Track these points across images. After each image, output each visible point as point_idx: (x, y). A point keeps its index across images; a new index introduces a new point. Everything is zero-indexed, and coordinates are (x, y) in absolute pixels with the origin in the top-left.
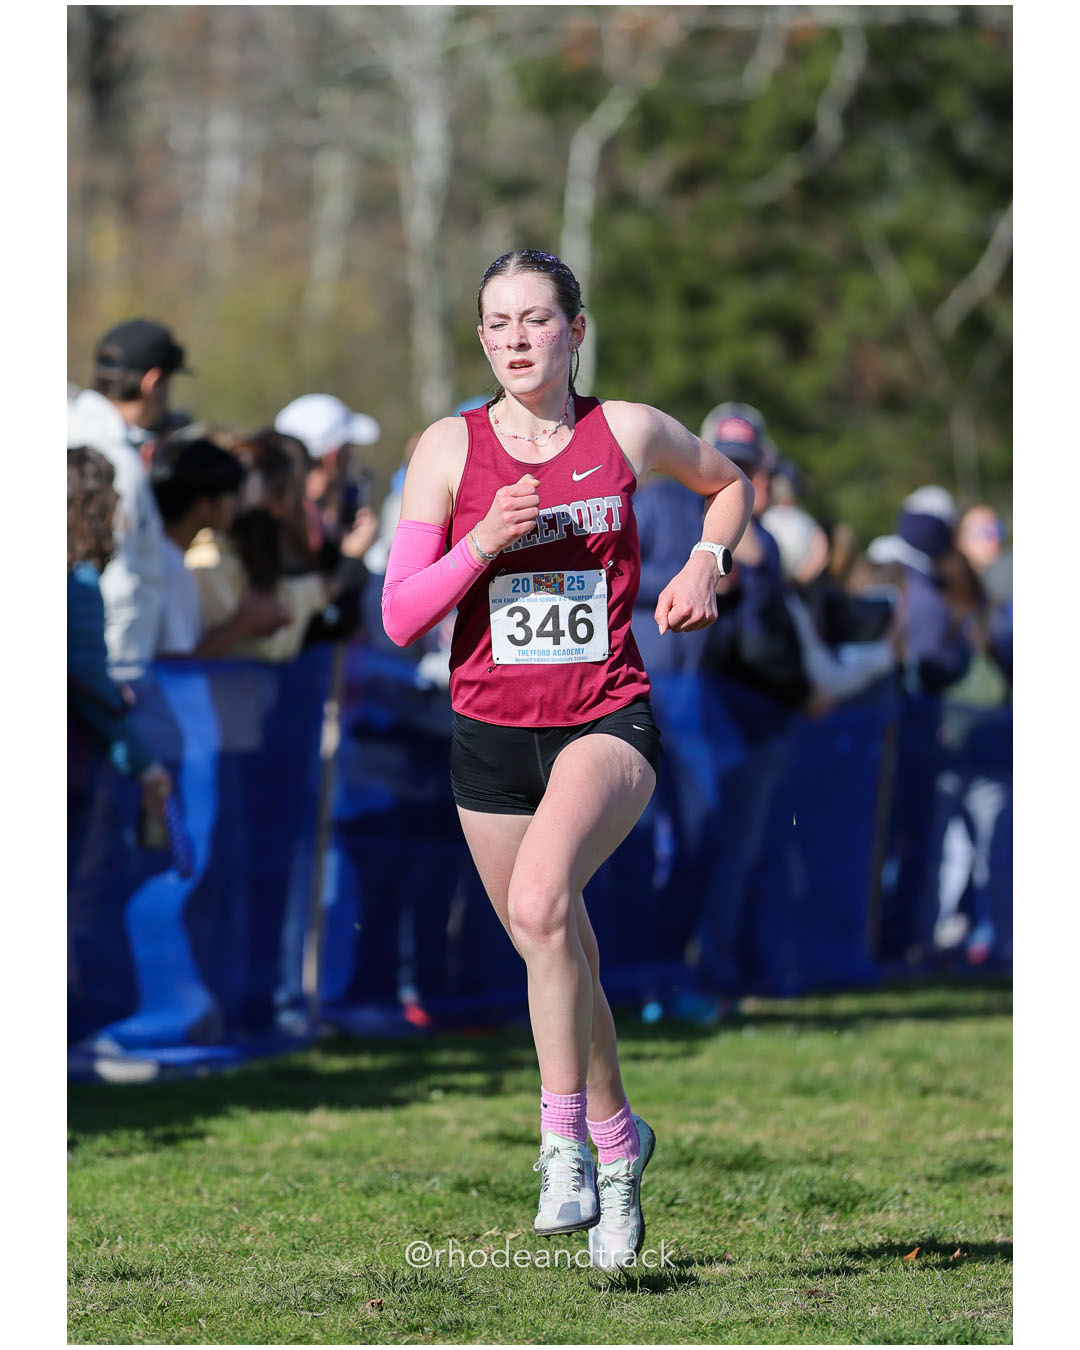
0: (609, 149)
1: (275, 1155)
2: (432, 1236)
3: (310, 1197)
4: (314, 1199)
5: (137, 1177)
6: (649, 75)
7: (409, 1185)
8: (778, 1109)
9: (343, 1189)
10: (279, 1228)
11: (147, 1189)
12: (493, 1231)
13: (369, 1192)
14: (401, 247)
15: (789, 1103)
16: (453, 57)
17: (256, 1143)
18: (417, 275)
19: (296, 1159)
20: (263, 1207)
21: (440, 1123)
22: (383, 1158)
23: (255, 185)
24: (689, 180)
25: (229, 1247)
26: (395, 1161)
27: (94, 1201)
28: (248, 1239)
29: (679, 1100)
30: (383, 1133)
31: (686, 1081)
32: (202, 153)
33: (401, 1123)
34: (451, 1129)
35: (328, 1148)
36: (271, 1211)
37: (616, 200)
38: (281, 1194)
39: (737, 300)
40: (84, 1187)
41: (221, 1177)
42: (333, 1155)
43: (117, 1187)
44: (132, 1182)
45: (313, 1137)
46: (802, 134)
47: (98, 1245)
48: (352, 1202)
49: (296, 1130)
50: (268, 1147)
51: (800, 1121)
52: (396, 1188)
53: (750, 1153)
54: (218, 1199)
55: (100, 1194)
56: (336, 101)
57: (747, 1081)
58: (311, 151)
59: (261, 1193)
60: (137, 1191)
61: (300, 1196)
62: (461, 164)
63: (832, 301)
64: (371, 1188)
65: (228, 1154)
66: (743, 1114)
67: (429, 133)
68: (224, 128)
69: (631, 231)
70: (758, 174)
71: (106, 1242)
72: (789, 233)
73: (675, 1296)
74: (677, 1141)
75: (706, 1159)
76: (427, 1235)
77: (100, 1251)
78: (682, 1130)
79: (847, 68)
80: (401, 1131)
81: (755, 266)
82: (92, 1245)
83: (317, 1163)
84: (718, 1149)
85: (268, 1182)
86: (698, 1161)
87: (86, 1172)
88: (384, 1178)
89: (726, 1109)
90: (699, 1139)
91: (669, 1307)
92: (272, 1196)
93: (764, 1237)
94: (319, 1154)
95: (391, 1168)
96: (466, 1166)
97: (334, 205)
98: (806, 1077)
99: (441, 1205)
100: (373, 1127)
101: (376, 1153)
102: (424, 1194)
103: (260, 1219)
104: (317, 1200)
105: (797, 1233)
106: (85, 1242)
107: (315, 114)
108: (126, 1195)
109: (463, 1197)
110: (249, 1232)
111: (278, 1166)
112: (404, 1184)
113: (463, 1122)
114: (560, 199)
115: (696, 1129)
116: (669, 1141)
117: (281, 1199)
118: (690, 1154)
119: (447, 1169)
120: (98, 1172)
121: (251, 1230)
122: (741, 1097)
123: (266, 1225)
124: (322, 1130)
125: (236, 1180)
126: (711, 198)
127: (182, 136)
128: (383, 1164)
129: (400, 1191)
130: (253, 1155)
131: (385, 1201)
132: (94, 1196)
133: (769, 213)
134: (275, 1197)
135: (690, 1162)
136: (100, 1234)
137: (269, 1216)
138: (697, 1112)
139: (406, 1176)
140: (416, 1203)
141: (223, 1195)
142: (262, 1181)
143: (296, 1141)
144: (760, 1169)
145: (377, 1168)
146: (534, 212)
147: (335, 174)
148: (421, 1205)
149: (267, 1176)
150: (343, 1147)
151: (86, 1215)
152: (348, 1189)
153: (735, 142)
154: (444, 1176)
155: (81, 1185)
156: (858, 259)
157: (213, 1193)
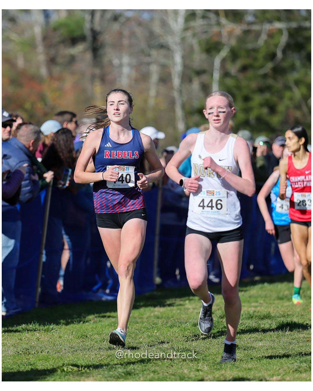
0: (224, 61)
1: (147, 318)
2: (187, 338)
3: (156, 328)
4: (157, 329)
5: (113, 324)
6: (233, 42)
7: (181, 325)
8: (274, 303)
9: (164, 326)
10: (149, 337)
11: (115, 327)
12: (203, 336)
13: (171, 327)
14: (172, 88)
15: (276, 302)
16: (183, 39)
17: (142, 315)
18: (176, 94)
19: (152, 319)
20: (145, 331)
21: (188, 309)
22: (174, 318)
23: (134, 74)
24: (244, 69)
25: (136, 341)
26: (177, 319)
27: (102, 331)
28: (141, 339)
29: (249, 302)
30: (174, 312)
31: (250, 297)
32: (121, 66)
33: (178, 309)
34: (191, 310)
35: (160, 316)
36: (147, 332)
37: (226, 74)
38: (149, 328)
39: (258, 99)
40: (100, 327)
41: (134, 324)
42: (162, 318)
43: (108, 327)
44: (112, 326)
45: (156, 313)
46: (273, 56)
47: (104, 342)
48: (167, 330)
49: (152, 312)
50: (145, 316)
51: (280, 307)
52: (178, 326)
53: (267, 314)
54: (133, 329)
55: (103, 329)
56: (154, 53)
57: (266, 296)
58: (149, 64)
59: (144, 328)
60: (113, 328)
61: (154, 328)
62: (185, 66)
63: (281, 98)
64: (171, 326)
65: (135, 318)
66: (265, 305)
67: (178, 59)
68: (126, 60)
69: (230, 82)
70: (262, 67)
71: (106, 341)
72: (270, 81)
73: (250, 351)
74: (249, 312)
75: (256, 316)
76: (186, 337)
77: (104, 343)
78: (250, 309)
79: (284, 39)
80: (179, 311)
81: (261, 90)
82: (102, 342)
83: (158, 320)
84: (259, 314)
85: (145, 325)
86: (254, 317)
87: (100, 323)
88: (175, 323)
89: (260, 303)
90: (255, 311)
91: (248, 354)
92: (147, 328)
93: (272, 336)
94: (158, 318)
95: (176, 321)
96: (195, 320)
97: (154, 78)
98: (281, 295)
99: (190, 330)
100: (171, 310)
101: (173, 317)
102: (185, 327)
103: (144, 334)
104: (158, 329)
105: (280, 335)
106: (100, 341)
107: (149, 55)
108: (110, 329)
109: (195, 328)
110: (141, 338)
111: (148, 321)
112: (180, 325)
113: (194, 309)
114: (212, 75)
115: (253, 309)
116: (247, 313)
117: (149, 329)
118: (252, 315)
119: (190, 321)
120: (103, 323)
121: (142, 337)
122: (264, 300)
123: (145, 336)
124: (158, 311)
125: (137, 325)
126: (250, 73)
127: (116, 62)
128: (174, 320)
129: (179, 326)
130: (142, 318)
131: (175, 329)
132: (102, 330)
133: (265, 76)
134: (148, 329)
135: (252, 317)
136: (104, 339)
137: (146, 333)
138: (253, 304)
139: (180, 323)
140: (183, 329)
141: (134, 328)
142: (144, 325)
143: (152, 314)
144: (270, 319)
145: (173, 321)
146: (205, 78)
147: (154, 70)
148: (184, 330)
149: (145, 323)
150: (164, 316)
151: (100, 334)
152: (166, 326)
153: (255, 59)
154: (190, 322)
155: (99, 327)
156: (288, 88)
157: (132, 328)
